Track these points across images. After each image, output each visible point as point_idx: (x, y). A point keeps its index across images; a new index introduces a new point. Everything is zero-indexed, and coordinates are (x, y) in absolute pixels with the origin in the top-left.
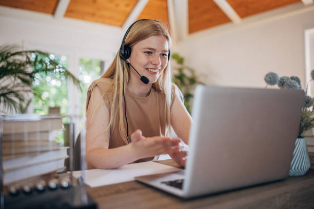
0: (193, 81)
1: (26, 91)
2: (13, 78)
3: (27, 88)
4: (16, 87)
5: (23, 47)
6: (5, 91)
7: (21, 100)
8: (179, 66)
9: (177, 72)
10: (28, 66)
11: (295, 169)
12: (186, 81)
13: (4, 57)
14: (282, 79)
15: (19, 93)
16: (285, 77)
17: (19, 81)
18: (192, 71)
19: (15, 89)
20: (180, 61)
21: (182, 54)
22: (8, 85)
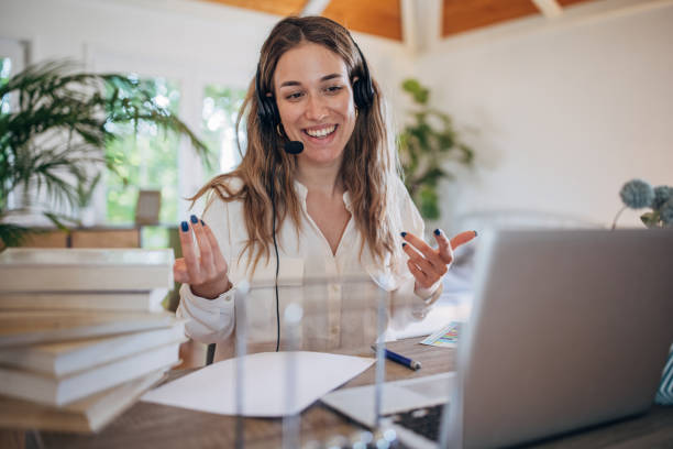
0: (447, 141)
1: (94, 160)
2: (65, 133)
3: (95, 153)
4: (73, 151)
5: (84, 65)
6: (48, 160)
7: (82, 179)
8: (418, 108)
9: (413, 122)
10: (97, 107)
11: (666, 390)
12: (433, 142)
13: (47, 86)
14: (659, 191)
15: (78, 165)
16: (666, 188)
17: (78, 139)
18: (446, 119)
19: (71, 156)
20: (421, 96)
21: (425, 82)
22: (55, 148)
